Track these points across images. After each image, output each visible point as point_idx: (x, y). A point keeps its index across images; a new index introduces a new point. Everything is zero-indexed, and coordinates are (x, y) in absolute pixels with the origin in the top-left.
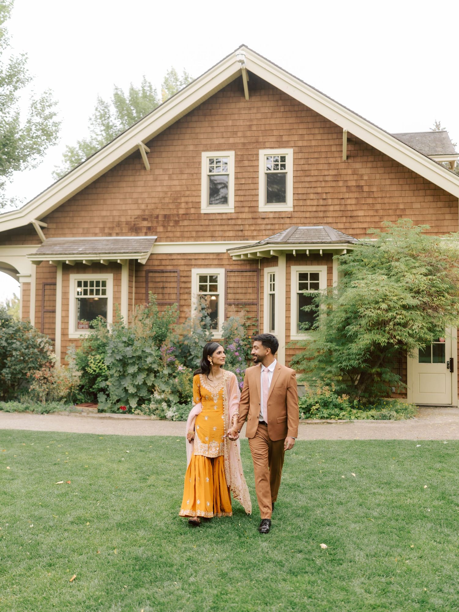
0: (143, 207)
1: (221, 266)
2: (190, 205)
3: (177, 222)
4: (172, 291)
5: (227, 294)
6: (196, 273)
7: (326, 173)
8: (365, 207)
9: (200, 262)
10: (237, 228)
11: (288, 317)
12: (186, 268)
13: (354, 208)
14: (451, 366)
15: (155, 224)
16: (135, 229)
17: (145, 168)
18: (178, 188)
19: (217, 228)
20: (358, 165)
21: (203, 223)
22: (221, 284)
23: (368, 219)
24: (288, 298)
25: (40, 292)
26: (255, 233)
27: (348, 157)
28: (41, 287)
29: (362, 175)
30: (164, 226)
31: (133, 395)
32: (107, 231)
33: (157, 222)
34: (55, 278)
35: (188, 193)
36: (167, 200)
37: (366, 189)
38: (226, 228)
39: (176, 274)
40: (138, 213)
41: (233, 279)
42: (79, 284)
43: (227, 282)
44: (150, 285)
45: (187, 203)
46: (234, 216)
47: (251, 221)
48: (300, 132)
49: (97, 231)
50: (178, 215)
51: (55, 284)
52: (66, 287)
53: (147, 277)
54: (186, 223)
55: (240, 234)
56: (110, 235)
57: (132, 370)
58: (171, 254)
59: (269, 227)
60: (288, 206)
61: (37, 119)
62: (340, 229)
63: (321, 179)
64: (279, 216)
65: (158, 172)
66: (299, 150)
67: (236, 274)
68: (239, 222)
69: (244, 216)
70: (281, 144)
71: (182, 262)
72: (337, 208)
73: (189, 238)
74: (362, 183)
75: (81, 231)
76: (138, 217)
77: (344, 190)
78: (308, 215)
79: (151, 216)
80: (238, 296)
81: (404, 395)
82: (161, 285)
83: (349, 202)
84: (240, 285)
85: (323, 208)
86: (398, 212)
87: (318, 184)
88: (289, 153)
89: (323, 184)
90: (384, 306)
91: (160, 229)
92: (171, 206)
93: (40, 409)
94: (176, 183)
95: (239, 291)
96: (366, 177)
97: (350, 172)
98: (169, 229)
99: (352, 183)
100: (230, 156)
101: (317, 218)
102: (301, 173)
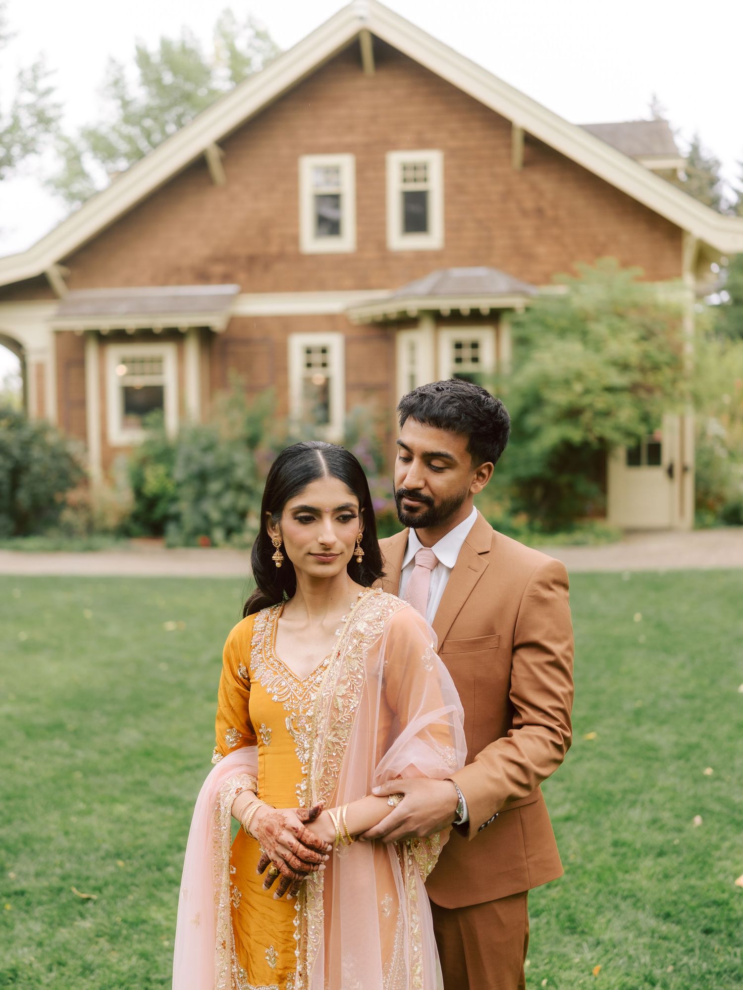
0: (215, 242)
2: (285, 240)
3: (267, 266)
4: (262, 371)
5: (346, 373)
6: (297, 343)
7: (490, 189)
8: (549, 241)
9: (302, 326)
10: (358, 274)
12: (281, 336)
13: (531, 241)
14: (670, 472)
15: (234, 268)
16: (202, 277)
18: (268, 214)
19: (329, 273)
20: (537, 177)
21: (308, 267)
22: (335, 358)
25: (63, 375)
26: (386, 281)
27: (525, 164)
28: (64, 367)
29: (544, 193)
30: (250, 273)
31: (218, 524)
33: (238, 265)
34: (85, 352)
35: (280, 221)
36: (251, 232)
37: (549, 213)
39: (266, 345)
40: (208, 252)
41: (355, 351)
42: (123, 362)
43: (347, 356)
44: (231, 362)
45: (280, 236)
46: (354, 257)
47: (379, 264)
48: (452, 126)
49: (146, 280)
50: (268, 255)
51: (84, 360)
52: (102, 367)
53: (224, 350)
54: (280, 267)
55: (363, 281)
57: (215, 487)
58: (259, 316)
59: (407, 272)
60: (432, 241)
63: (483, 198)
64: (420, 257)
65: (237, 188)
66: (450, 155)
67: (359, 343)
68: (362, 265)
69: (368, 255)
70: (422, 144)
71: (277, 326)
72: (507, 242)
73: (286, 289)
74: (544, 204)
75: (120, 280)
76: (209, 258)
77: (517, 214)
78: (464, 252)
79: (228, 257)
80: (362, 377)
81: (602, 513)
82: (246, 362)
83: (525, 232)
84: (366, 360)
85: (486, 243)
87: (479, 206)
88: (434, 158)
89: (486, 206)
90: (578, 387)
91: (242, 276)
92: (258, 241)
94: (264, 205)
95: (364, 368)
96: (548, 196)
97: (525, 187)
98: (257, 275)
99: (529, 204)
100: (346, 163)
101: (476, 258)
102: (453, 191)
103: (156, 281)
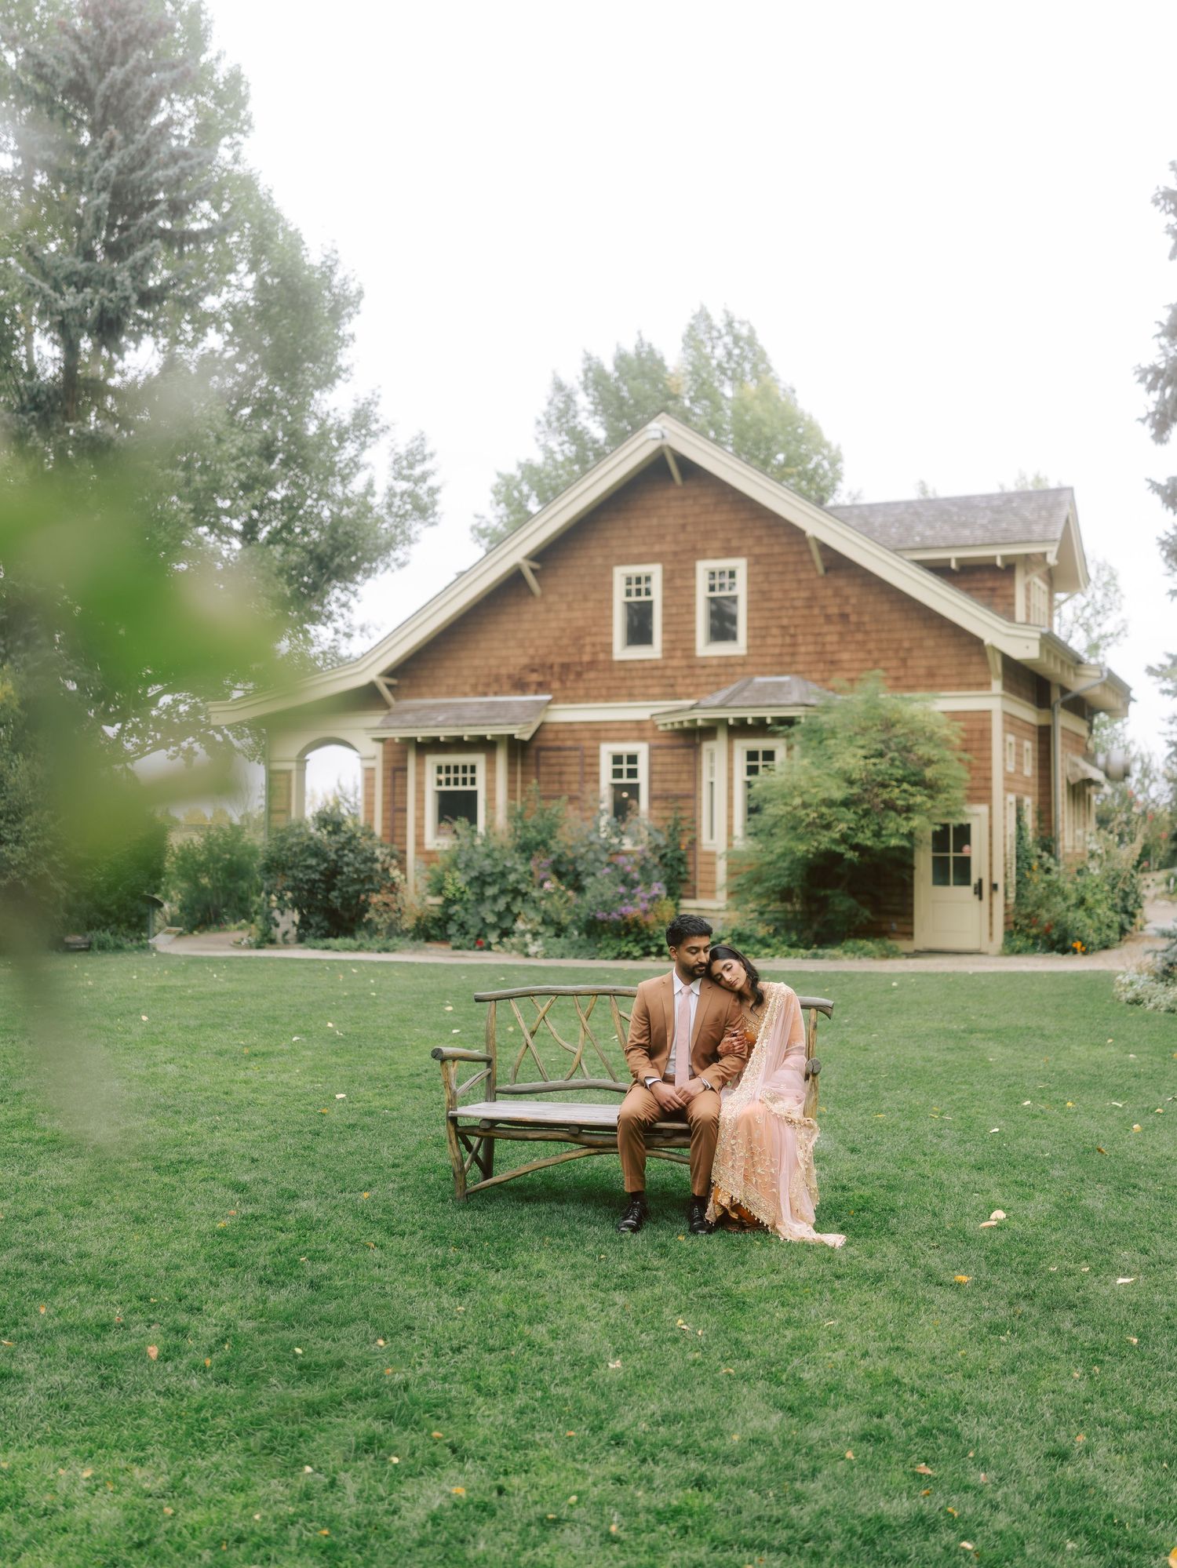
0: (531, 651)
1: (641, 739)
2: (598, 648)
3: (579, 675)
4: (572, 778)
5: (651, 781)
6: (607, 751)
7: (795, 595)
8: (853, 647)
9: (612, 734)
10: (665, 681)
11: (730, 817)
12: (591, 743)
13: (835, 647)
14: (979, 891)
15: (548, 678)
16: (520, 686)
17: (531, 593)
18: (581, 623)
19: (637, 682)
20: (841, 582)
21: (617, 674)
22: (643, 766)
23: (856, 665)
24: (730, 787)
25: (389, 781)
26: (691, 690)
27: (827, 570)
28: (390, 773)
29: (847, 598)
30: (562, 681)
31: (494, 926)
32: (480, 689)
33: (552, 674)
34: (405, 760)
35: (594, 630)
36: (565, 641)
37: (853, 618)
38: (649, 682)
39: (578, 753)
40: (524, 661)
41: (660, 759)
42: (439, 769)
43: (651, 765)
44: (543, 769)
45: (593, 645)
46: (661, 664)
47: (686, 672)
48: (757, 532)
49: (467, 689)
50: (581, 663)
51: (405, 769)
52: (420, 774)
53: (537, 757)
54: (592, 675)
55: (669, 690)
56: (485, 694)
57: (490, 891)
58: (571, 723)
59: (712, 679)
60: (737, 648)
61: (403, 486)
62: (815, 681)
63: (787, 604)
64: (727, 663)
65: (552, 598)
66: (755, 561)
67: (665, 751)
68: (669, 672)
69: (675, 663)
70: (729, 552)
71: (587, 735)
72: (811, 648)
73: (596, 698)
74: (848, 609)
75: (444, 689)
76: (525, 667)
77: (821, 620)
78: (768, 660)
79: (543, 665)
80: (667, 786)
81: (909, 935)
82: (557, 769)
83: (829, 638)
84: (670, 768)
85: (790, 650)
86: (902, 654)
87: (783, 613)
88: (740, 565)
89: (791, 612)
91: (556, 685)
92: (571, 650)
93: (377, 946)
94: (578, 614)
95: (669, 777)
96: (853, 601)
97: (830, 592)
98: (569, 684)
99: (833, 610)
100: (656, 571)
101: (782, 665)
102: (759, 596)
103: (476, 691)
